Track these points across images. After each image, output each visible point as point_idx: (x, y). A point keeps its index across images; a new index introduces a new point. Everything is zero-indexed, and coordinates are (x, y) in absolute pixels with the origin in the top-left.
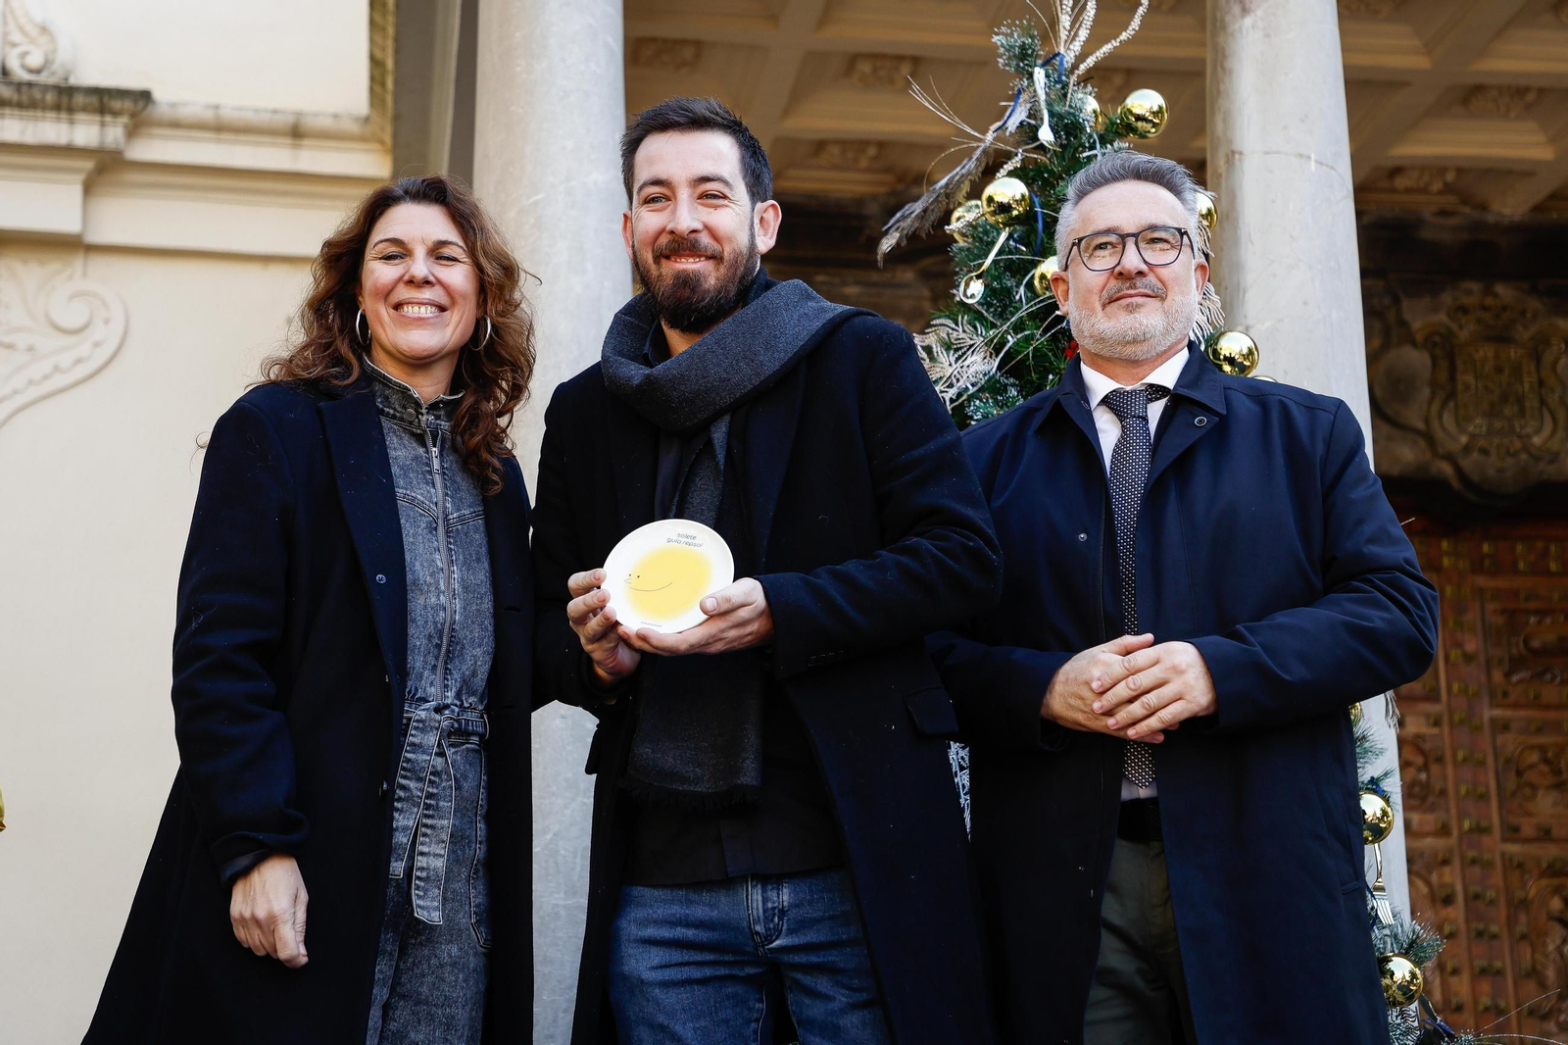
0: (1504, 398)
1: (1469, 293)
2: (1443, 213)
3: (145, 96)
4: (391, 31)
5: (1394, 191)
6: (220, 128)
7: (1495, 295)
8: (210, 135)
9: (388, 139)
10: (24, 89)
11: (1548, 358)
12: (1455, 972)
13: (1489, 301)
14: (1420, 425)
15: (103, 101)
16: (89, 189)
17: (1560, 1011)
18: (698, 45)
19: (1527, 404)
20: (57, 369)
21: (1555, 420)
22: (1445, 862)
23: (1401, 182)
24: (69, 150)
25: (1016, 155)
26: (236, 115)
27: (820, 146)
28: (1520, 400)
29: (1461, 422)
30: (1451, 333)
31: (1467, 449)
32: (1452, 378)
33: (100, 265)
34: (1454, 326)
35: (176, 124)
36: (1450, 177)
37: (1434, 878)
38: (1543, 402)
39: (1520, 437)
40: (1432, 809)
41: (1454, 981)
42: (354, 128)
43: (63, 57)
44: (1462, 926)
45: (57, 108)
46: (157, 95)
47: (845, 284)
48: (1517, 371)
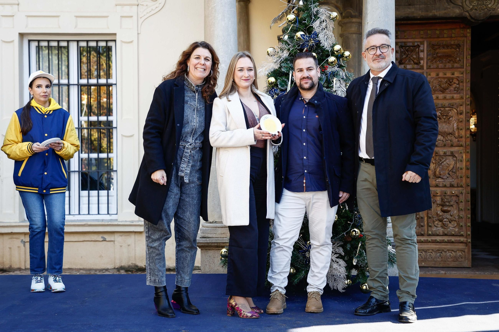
12: (461, 129)
14: (461, 4)
22: (461, 105)
25: (296, 7)
29: (470, 3)
37: (458, 109)
39: (485, 5)
40: (459, 93)
41: (461, 131)
44: (464, 119)
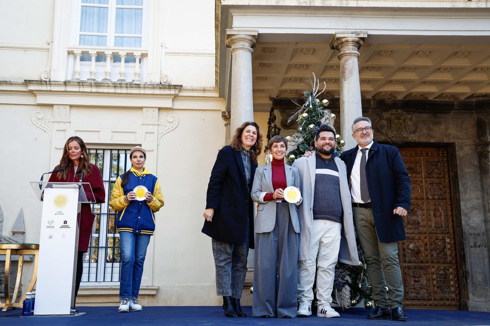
0: (399, 129)
1: (394, 111)
2: (389, 99)
3: (181, 86)
4: (219, 76)
5: (381, 95)
6: (192, 90)
7: (398, 112)
8: (191, 91)
9: (218, 91)
10: (164, 86)
11: (406, 122)
13: (397, 113)
14: (385, 133)
15: (175, 87)
16: (173, 100)
17: (407, 226)
18: (266, 77)
19: (403, 129)
20: (169, 128)
21: (407, 132)
23: (382, 94)
24: (170, 95)
26: (195, 88)
27: (286, 91)
28: (402, 129)
29: (392, 132)
30: (390, 117)
31: (393, 137)
32: (391, 125)
33: (175, 112)
34: (391, 117)
35: (186, 90)
36: (390, 93)
38: (405, 129)
39: (402, 135)
42: (213, 89)
43: (169, 80)
45: (168, 88)
46: (183, 86)
47: (291, 112)
48: (401, 124)
